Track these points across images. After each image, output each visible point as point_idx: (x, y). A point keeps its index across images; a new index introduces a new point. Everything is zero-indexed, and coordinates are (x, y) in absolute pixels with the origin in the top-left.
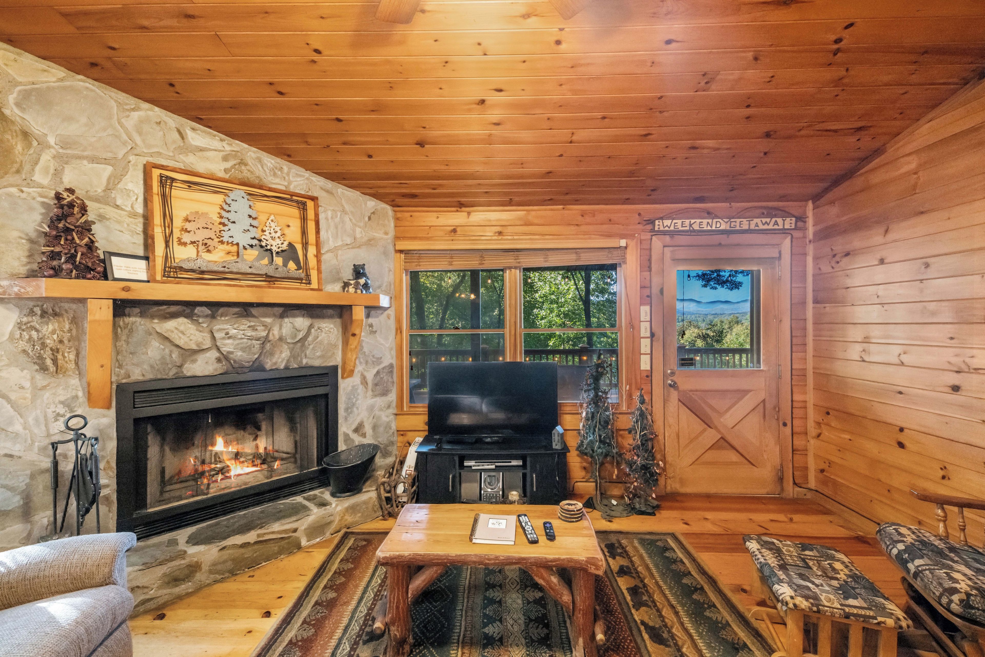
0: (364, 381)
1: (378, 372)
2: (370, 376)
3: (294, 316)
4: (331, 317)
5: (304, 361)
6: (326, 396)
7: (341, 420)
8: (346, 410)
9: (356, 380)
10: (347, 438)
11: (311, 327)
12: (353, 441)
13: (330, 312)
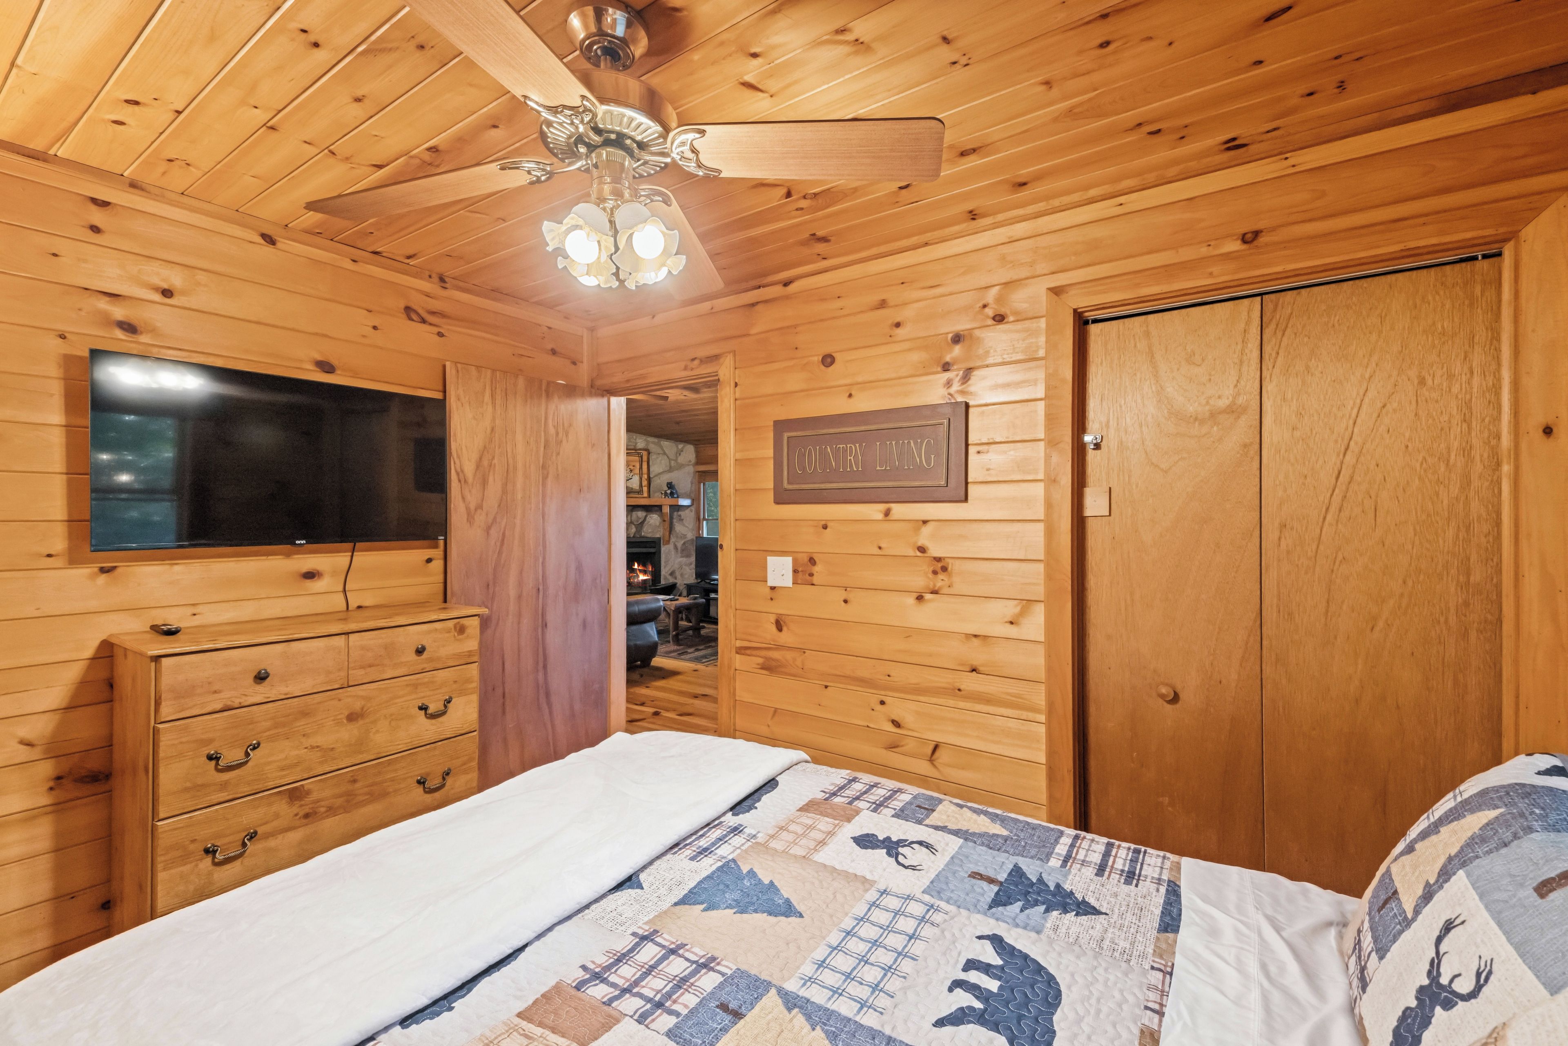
0: (676, 547)
1: (684, 543)
2: (679, 545)
3: (638, 511)
4: (656, 511)
5: (643, 534)
6: (654, 553)
7: (662, 568)
8: (665, 562)
9: (671, 546)
10: (665, 578)
11: (646, 516)
12: (669, 580)
13: (656, 508)
